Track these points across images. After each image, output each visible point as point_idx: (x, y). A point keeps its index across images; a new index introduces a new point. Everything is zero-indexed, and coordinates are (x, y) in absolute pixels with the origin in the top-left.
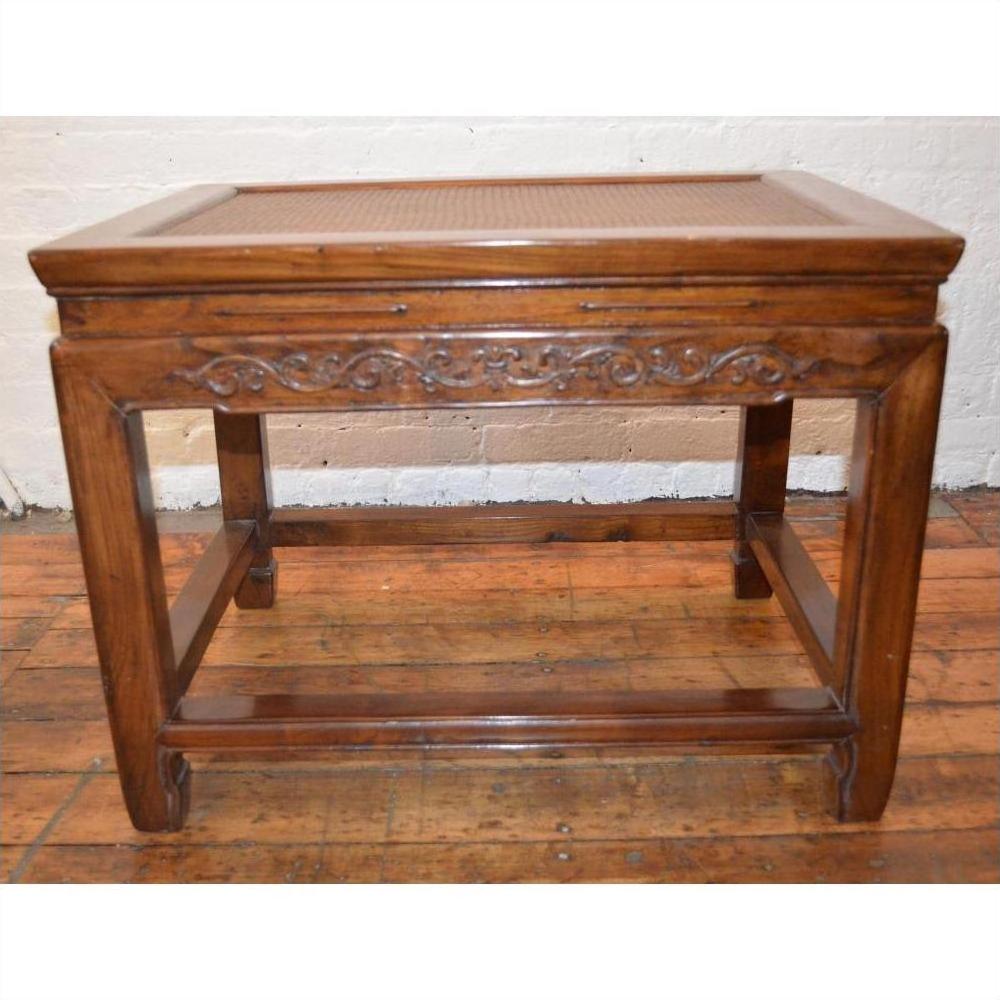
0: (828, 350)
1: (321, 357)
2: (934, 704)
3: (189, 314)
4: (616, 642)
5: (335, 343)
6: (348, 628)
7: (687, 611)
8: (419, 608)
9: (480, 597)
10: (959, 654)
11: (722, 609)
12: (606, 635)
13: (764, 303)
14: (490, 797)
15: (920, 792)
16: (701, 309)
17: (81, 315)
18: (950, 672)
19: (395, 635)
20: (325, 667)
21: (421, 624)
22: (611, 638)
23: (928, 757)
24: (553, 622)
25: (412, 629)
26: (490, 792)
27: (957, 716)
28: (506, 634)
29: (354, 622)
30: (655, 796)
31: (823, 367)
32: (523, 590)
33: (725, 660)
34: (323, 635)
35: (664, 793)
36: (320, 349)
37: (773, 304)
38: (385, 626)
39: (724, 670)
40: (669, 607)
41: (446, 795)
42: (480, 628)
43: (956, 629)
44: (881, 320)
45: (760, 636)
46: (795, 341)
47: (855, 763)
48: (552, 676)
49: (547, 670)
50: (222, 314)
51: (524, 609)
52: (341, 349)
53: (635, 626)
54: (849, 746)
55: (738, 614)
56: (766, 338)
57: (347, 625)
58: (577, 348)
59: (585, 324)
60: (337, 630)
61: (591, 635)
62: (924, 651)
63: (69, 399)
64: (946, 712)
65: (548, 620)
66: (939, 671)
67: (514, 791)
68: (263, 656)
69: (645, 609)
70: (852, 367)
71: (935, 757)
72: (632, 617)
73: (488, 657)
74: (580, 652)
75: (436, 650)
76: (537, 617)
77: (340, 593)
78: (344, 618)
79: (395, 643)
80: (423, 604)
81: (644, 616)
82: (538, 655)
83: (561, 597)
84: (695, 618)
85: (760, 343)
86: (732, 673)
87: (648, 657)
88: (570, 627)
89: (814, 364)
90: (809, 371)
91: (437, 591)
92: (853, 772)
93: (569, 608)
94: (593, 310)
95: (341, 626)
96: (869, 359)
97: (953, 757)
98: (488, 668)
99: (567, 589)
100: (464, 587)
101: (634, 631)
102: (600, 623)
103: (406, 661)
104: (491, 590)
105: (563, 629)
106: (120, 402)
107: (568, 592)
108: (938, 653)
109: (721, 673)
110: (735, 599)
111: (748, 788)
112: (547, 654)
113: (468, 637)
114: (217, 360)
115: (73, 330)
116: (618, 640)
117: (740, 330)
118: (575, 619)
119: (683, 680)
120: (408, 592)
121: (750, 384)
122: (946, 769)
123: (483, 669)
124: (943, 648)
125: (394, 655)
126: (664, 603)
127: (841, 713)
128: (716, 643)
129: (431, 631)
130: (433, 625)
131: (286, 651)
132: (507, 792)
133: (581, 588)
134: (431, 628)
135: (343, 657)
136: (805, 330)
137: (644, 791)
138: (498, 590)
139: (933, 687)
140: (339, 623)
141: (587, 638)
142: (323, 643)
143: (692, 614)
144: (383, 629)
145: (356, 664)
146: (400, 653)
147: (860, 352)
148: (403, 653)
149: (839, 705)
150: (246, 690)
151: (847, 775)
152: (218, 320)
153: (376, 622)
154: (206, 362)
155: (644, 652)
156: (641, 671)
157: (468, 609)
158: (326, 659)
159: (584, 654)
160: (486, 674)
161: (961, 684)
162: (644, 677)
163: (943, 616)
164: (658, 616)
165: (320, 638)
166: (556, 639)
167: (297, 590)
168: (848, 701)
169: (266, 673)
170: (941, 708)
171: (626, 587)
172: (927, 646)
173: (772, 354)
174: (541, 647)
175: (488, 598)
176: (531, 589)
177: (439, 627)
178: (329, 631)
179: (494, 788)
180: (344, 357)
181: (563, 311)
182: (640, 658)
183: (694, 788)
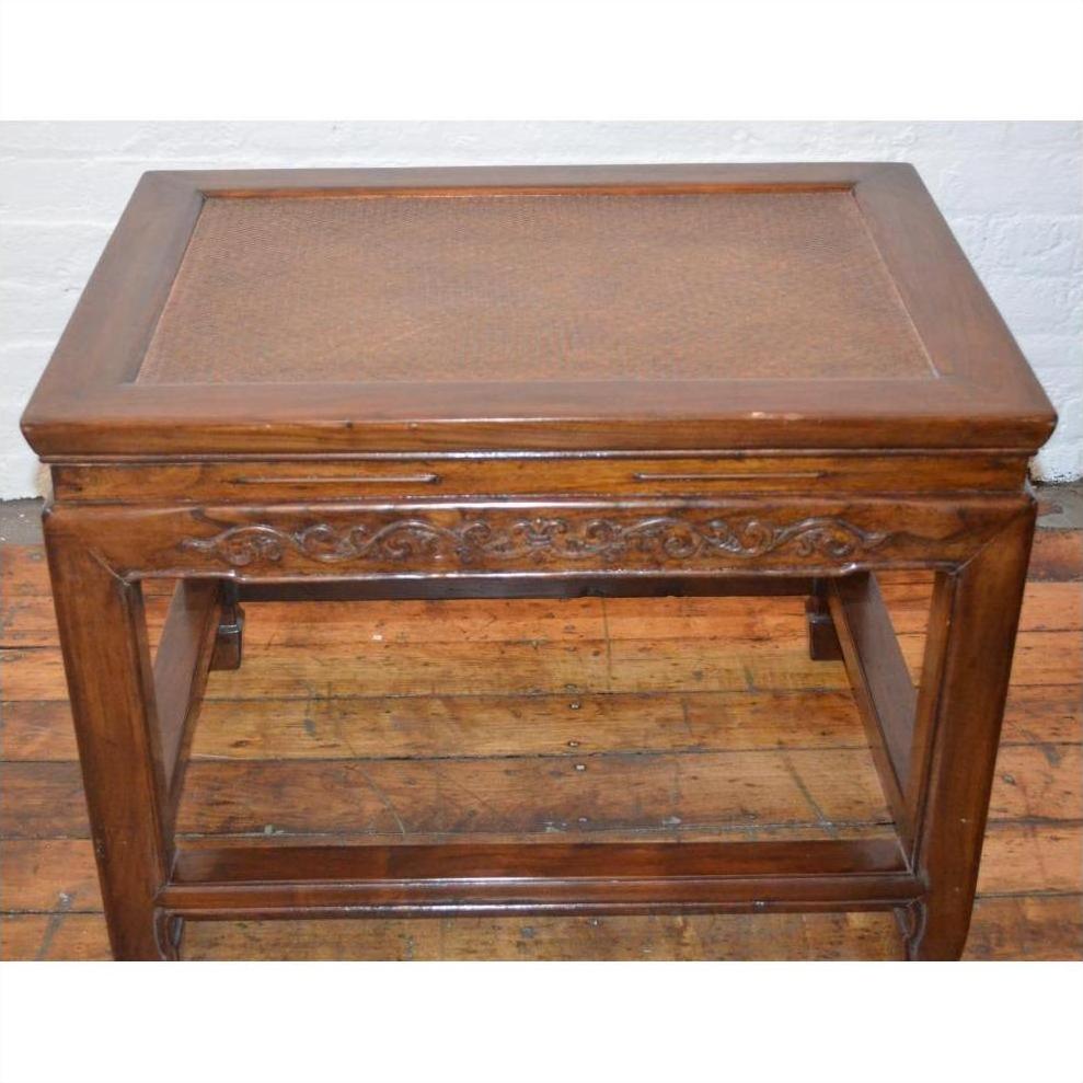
0: (903, 524)
1: (346, 527)
2: (1033, 822)
3: (200, 482)
4: (663, 726)
5: (363, 514)
6: (335, 702)
7: (749, 678)
8: (422, 670)
9: (497, 654)
10: (1072, 749)
11: (792, 675)
12: (650, 714)
13: (835, 474)
14: (519, 944)
15: (1000, 944)
16: (765, 480)
17: (78, 481)
18: (1057, 775)
19: (395, 713)
20: (315, 761)
21: (426, 697)
22: (657, 720)
23: (1015, 895)
24: (588, 693)
25: (416, 704)
26: (518, 938)
27: (1056, 839)
28: (529, 712)
29: (343, 692)
30: (704, 944)
31: (897, 540)
32: (549, 643)
33: (792, 754)
34: (307, 712)
35: (714, 941)
36: (345, 520)
37: (845, 475)
38: (382, 698)
39: (791, 769)
40: (727, 670)
41: (468, 942)
42: (499, 703)
43: (1074, 710)
44: (962, 491)
45: (835, 719)
46: (868, 514)
47: (924, 922)
48: (585, 776)
49: (580, 767)
50: (236, 482)
51: (549, 673)
52: (369, 520)
53: (686, 700)
54: (917, 908)
55: (812, 683)
56: (835, 511)
57: (336, 697)
58: (628, 521)
59: (638, 494)
60: (324, 704)
61: (631, 714)
62: (1031, 744)
63: (65, 568)
64: (1045, 833)
65: (579, 691)
66: (1046, 775)
67: (545, 936)
68: (238, 744)
69: (699, 675)
70: (928, 541)
71: (1022, 895)
72: (682, 687)
73: (510, 747)
74: (619, 740)
75: (447, 736)
76: (566, 686)
77: (321, 646)
78: (329, 685)
79: (396, 725)
80: (426, 664)
81: (697, 687)
82: (569, 744)
83: (596, 654)
84: (760, 690)
85: (829, 516)
86: (801, 774)
87: (698, 750)
88: (608, 702)
89: (888, 537)
90: (882, 544)
91: (442, 643)
92: (922, 932)
93: (606, 674)
94: (647, 480)
95: (329, 699)
96: (947, 533)
97: (1043, 896)
98: (510, 765)
99: (601, 641)
100: (474, 638)
101: (685, 707)
102: (643, 697)
103: (412, 753)
104: (507, 643)
105: (599, 704)
106: (122, 571)
107: (604, 646)
108: (1047, 748)
109: (787, 774)
110: (810, 660)
111: (808, 934)
112: (579, 743)
113: (485, 716)
114: (233, 530)
115: (69, 495)
116: (665, 722)
117: (807, 502)
118: (614, 689)
119: (740, 783)
120: (407, 644)
121: (817, 556)
122: (1033, 912)
123: (505, 765)
124: (1054, 739)
125: (395, 744)
126: (723, 664)
127: (909, 875)
128: (783, 728)
129: (437, 706)
130: (440, 697)
131: (264, 736)
132: (537, 937)
133: (621, 640)
134: (439, 702)
135: (334, 746)
136: (878, 502)
137: (692, 937)
138: (517, 643)
139: (1033, 797)
140: (324, 693)
141: (630, 718)
142: (309, 725)
143: (755, 683)
144: (378, 703)
145: (352, 756)
146: (402, 741)
147: (938, 525)
148: (407, 741)
149: (907, 865)
150: (223, 795)
151: (916, 934)
152: (231, 489)
153: (370, 693)
154: (220, 532)
155: (693, 742)
156: (692, 769)
157: (483, 673)
158: (313, 748)
159: (624, 743)
160: (507, 772)
161: (1068, 793)
162: (695, 778)
163: (1060, 689)
164: (714, 685)
165: (304, 718)
166: (589, 721)
167: (267, 642)
168: (916, 863)
169: (244, 770)
170: (1039, 828)
171: (676, 640)
172: (1035, 736)
173: (843, 527)
174: (572, 732)
175: (506, 655)
176: (558, 642)
177: (447, 700)
178: (313, 706)
179: (522, 933)
180: (372, 528)
181: (614, 481)
182: (691, 750)
183: (748, 933)
